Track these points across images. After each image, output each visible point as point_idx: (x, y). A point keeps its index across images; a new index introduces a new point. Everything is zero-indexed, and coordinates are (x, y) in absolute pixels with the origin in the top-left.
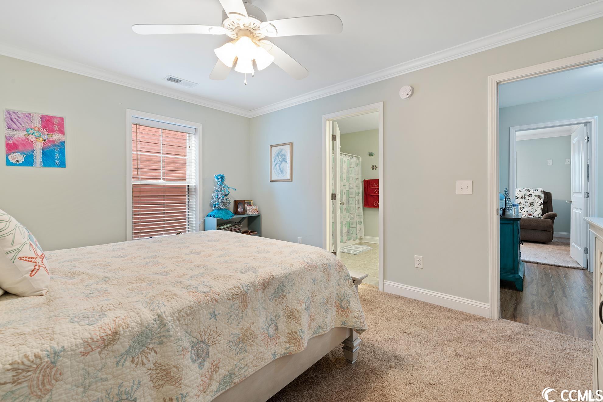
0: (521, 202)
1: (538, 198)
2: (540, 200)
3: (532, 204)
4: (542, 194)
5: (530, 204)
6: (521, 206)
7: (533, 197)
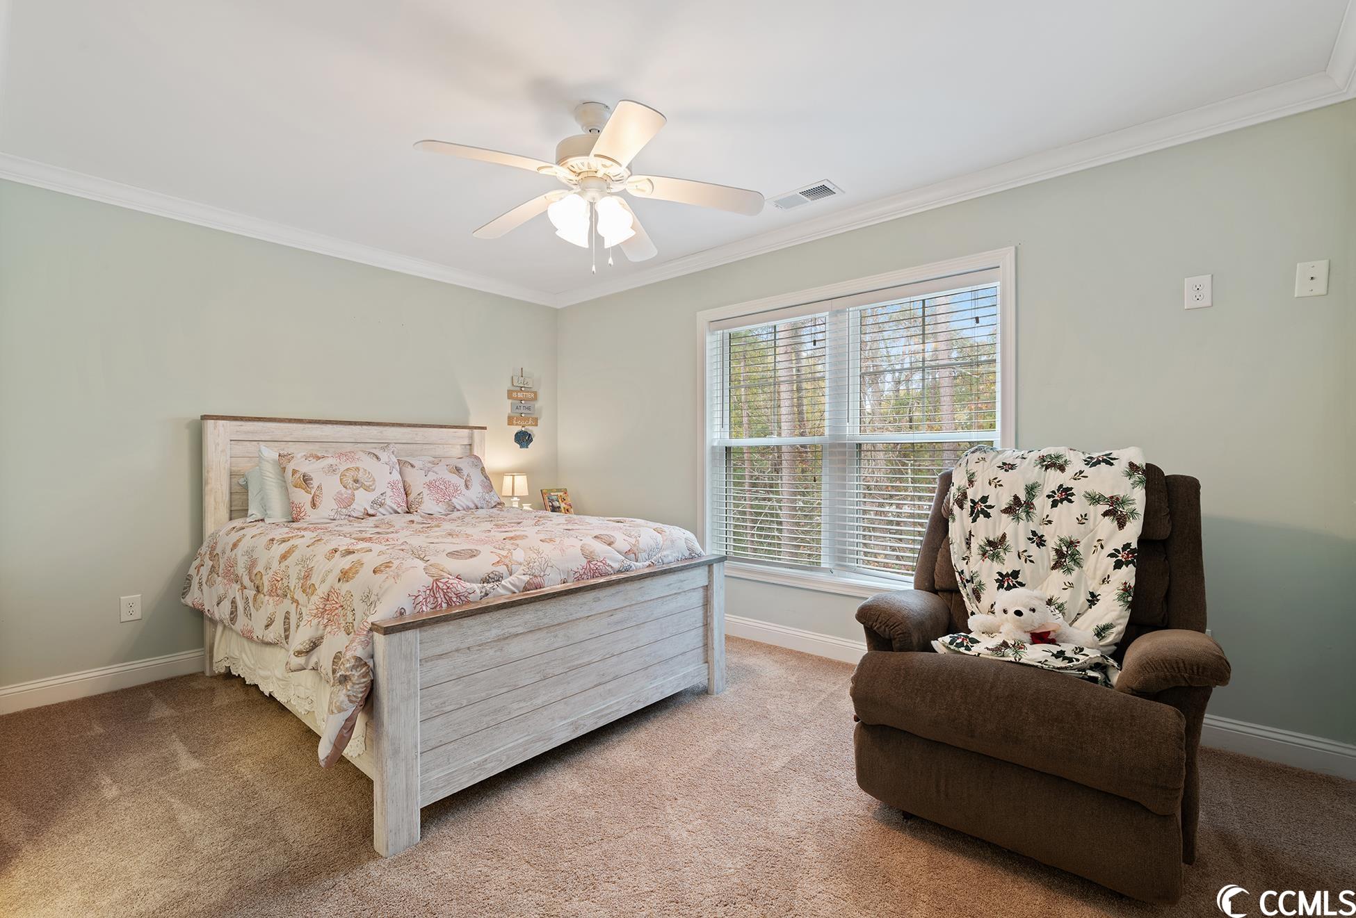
0: (1004, 536)
1: (1105, 514)
2: (1121, 525)
3: (1067, 556)
4: (1134, 485)
5: (1059, 552)
6: (1002, 561)
7: (1078, 505)
